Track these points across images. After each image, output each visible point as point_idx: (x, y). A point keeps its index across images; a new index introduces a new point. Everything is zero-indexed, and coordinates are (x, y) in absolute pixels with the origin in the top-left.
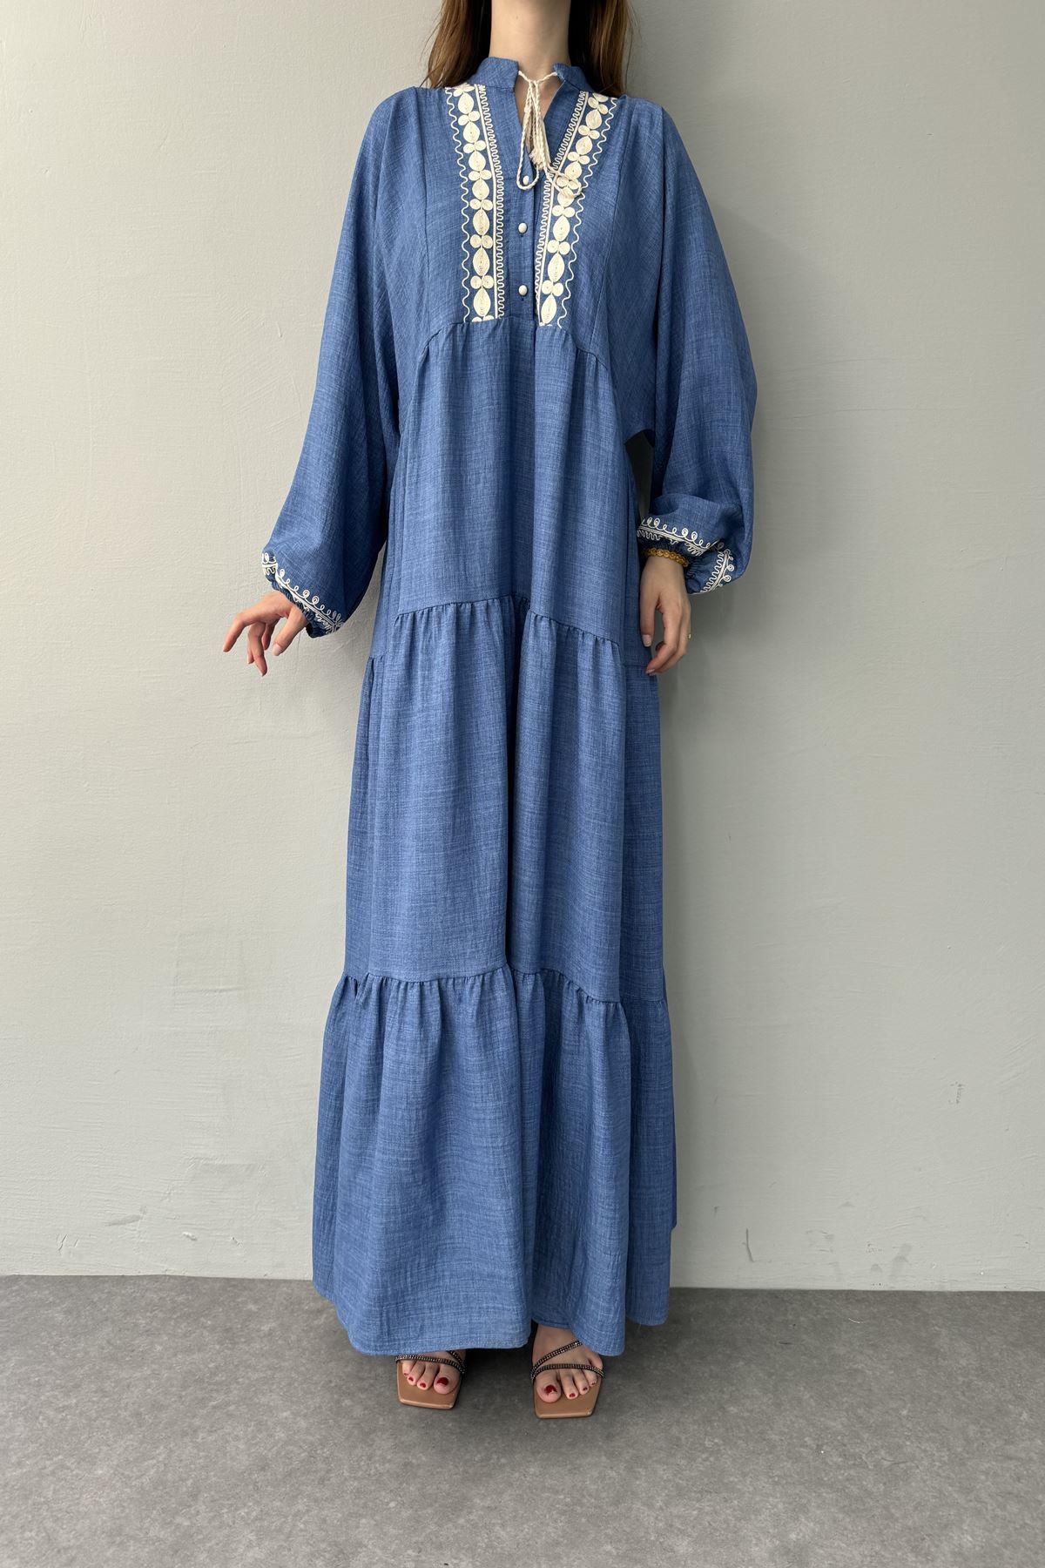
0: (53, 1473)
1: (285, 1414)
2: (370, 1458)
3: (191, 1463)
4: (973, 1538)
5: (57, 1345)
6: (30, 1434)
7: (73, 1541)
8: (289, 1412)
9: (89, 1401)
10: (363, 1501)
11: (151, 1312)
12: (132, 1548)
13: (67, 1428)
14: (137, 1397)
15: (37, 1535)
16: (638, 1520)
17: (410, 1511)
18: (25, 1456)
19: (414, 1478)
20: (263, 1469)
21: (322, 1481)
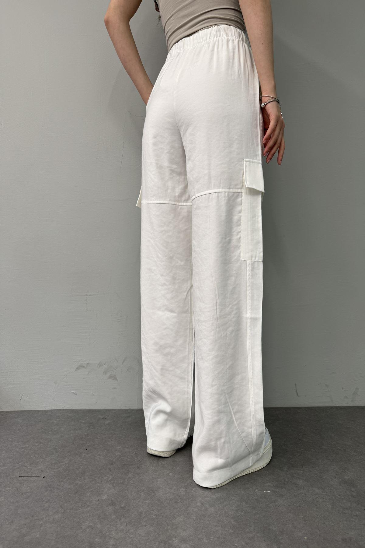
0: (19, 468)
1: (119, 447)
3: (80, 464)
5: (20, 429)
6: (8, 456)
7: (28, 490)
8: (120, 447)
9: (34, 445)
11: (59, 419)
12: (56, 492)
13: (24, 454)
14: (55, 443)
15: (12, 489)
17: (179, 476)
18: (6, 463)
20: (112, 464)
21: (138, 468)
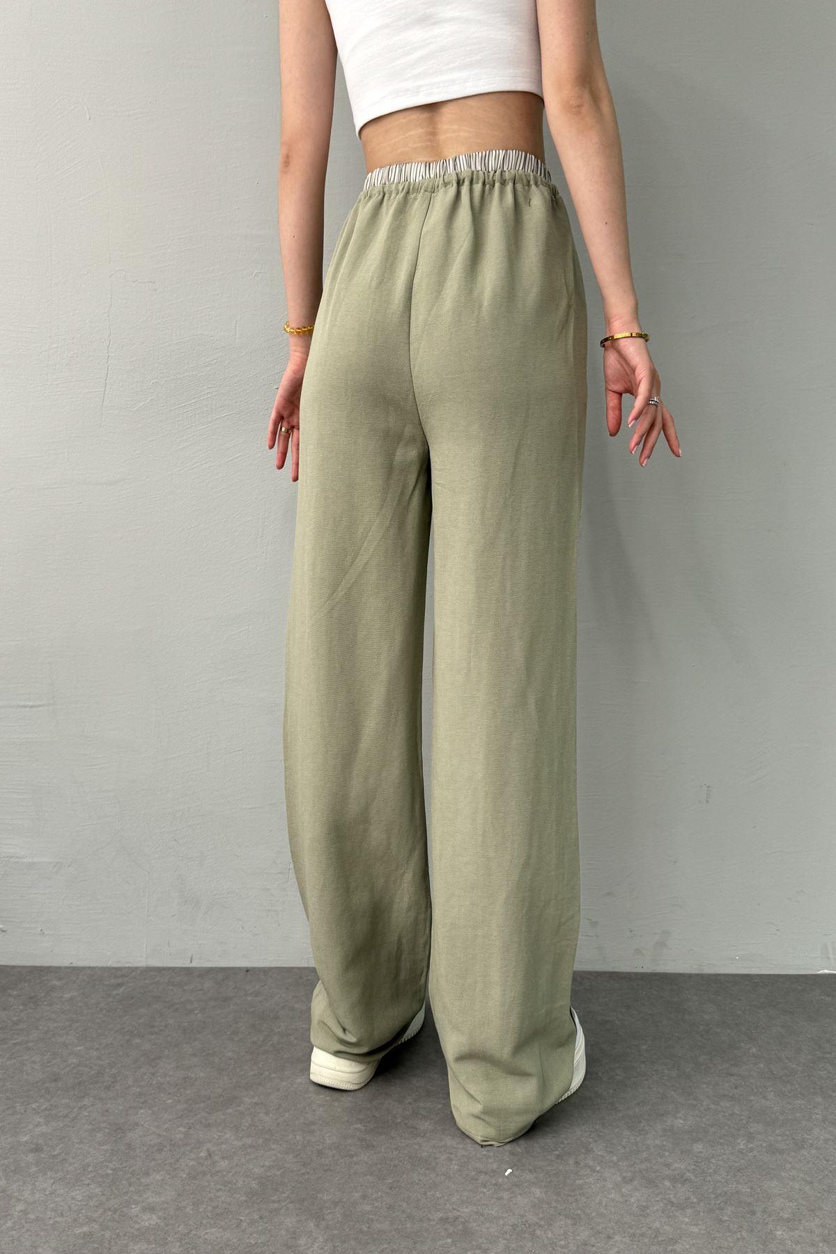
2: (153, 1074)
4: (684, 1120)
10: (142, 1100)
16: (388, 1110)
19: (191, 1086)
